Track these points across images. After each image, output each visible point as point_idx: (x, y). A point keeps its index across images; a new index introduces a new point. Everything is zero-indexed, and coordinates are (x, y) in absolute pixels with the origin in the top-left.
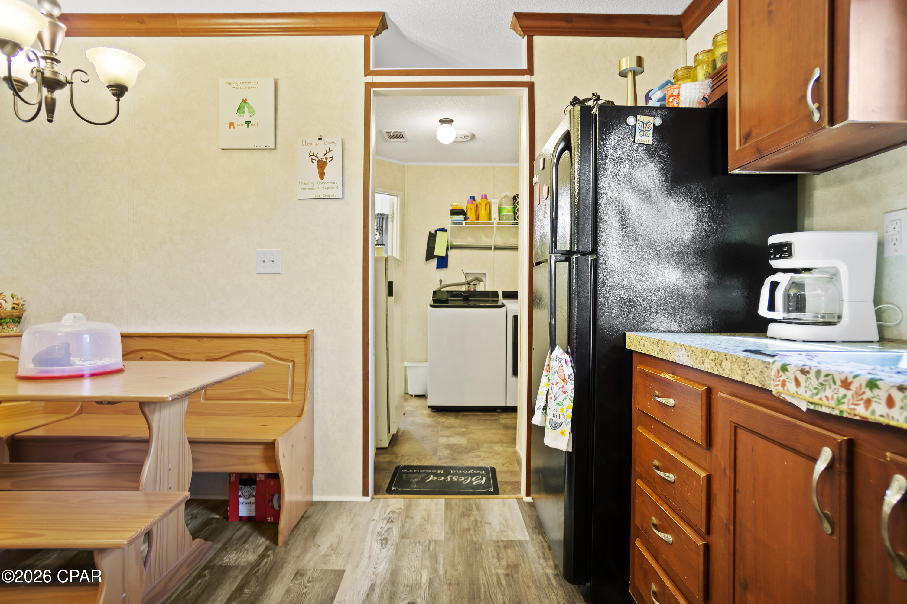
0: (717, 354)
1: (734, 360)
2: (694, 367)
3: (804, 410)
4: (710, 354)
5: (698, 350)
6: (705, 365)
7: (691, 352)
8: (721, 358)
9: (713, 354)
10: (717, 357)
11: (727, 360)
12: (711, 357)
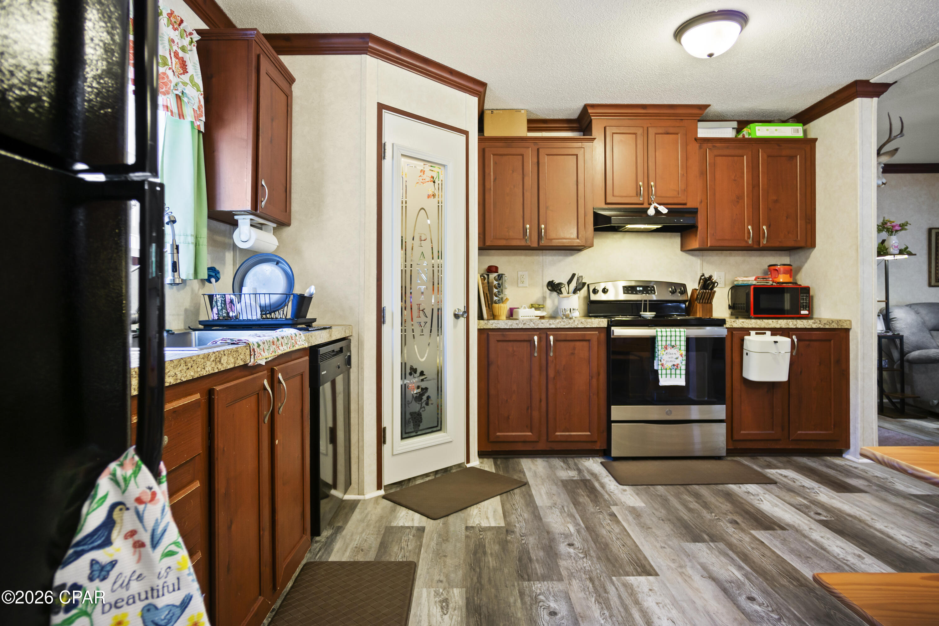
0: (217, 353)
1: (230, 352)
2: (194, 377)
3: (264, 364)
4: (212, 356)
5: (200, 357)
6: (207, 369)
7: (192, 363)
8: (220, 355)
9: (214, 355)
10: (217, 357)
11: (225, 355)
12: (213, 359)
